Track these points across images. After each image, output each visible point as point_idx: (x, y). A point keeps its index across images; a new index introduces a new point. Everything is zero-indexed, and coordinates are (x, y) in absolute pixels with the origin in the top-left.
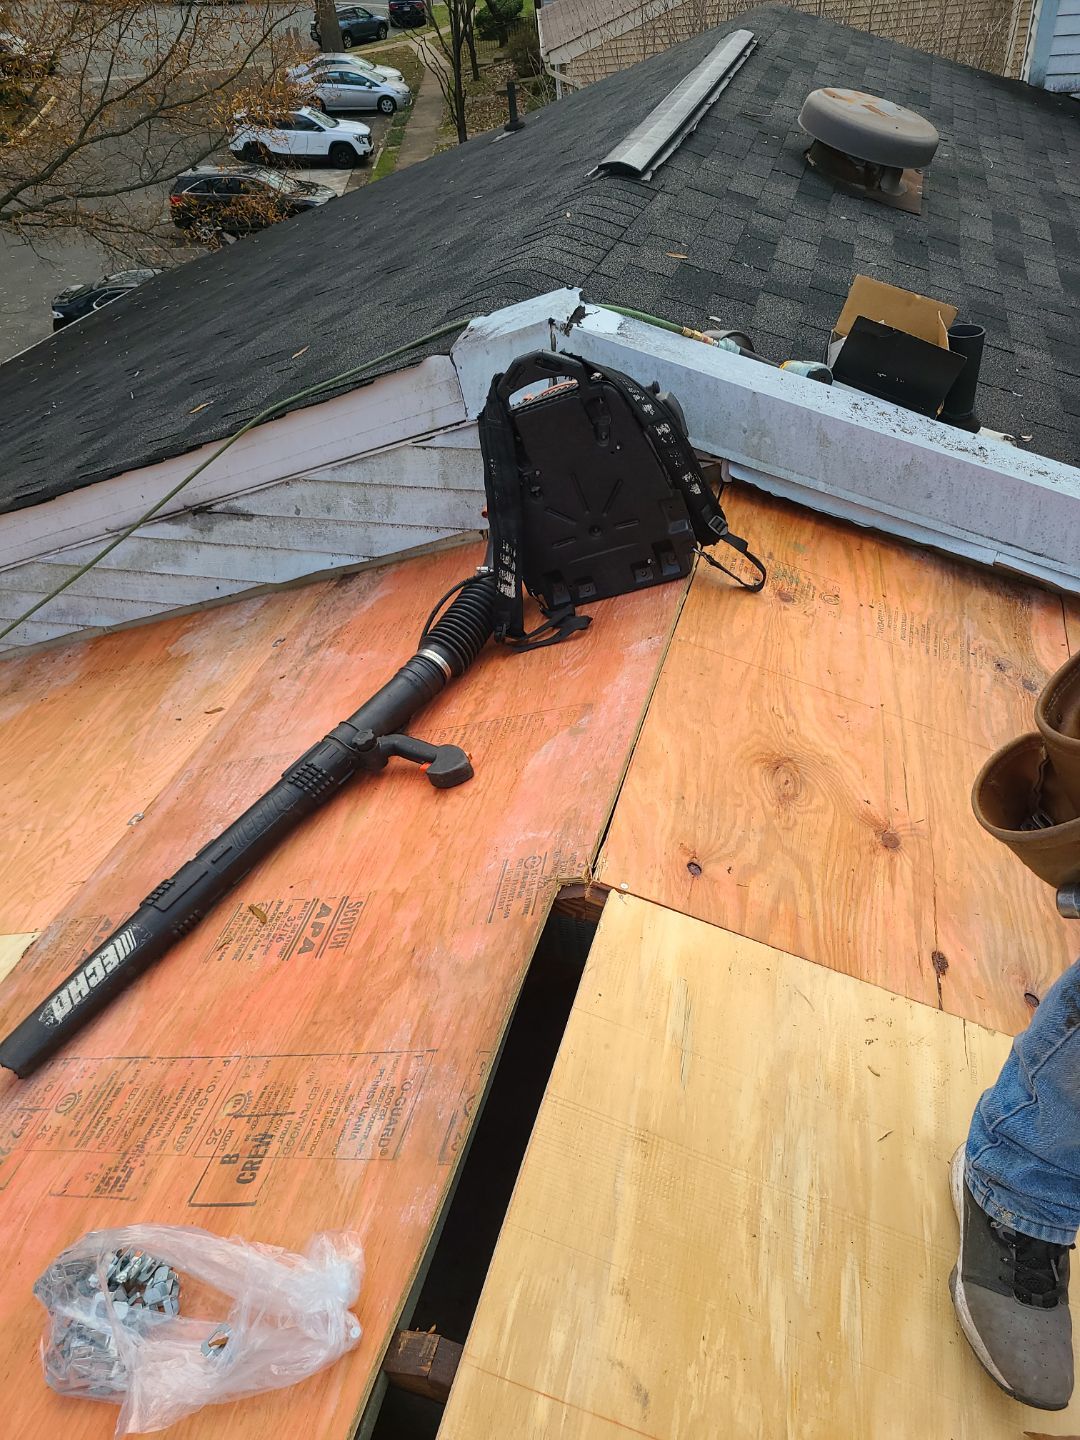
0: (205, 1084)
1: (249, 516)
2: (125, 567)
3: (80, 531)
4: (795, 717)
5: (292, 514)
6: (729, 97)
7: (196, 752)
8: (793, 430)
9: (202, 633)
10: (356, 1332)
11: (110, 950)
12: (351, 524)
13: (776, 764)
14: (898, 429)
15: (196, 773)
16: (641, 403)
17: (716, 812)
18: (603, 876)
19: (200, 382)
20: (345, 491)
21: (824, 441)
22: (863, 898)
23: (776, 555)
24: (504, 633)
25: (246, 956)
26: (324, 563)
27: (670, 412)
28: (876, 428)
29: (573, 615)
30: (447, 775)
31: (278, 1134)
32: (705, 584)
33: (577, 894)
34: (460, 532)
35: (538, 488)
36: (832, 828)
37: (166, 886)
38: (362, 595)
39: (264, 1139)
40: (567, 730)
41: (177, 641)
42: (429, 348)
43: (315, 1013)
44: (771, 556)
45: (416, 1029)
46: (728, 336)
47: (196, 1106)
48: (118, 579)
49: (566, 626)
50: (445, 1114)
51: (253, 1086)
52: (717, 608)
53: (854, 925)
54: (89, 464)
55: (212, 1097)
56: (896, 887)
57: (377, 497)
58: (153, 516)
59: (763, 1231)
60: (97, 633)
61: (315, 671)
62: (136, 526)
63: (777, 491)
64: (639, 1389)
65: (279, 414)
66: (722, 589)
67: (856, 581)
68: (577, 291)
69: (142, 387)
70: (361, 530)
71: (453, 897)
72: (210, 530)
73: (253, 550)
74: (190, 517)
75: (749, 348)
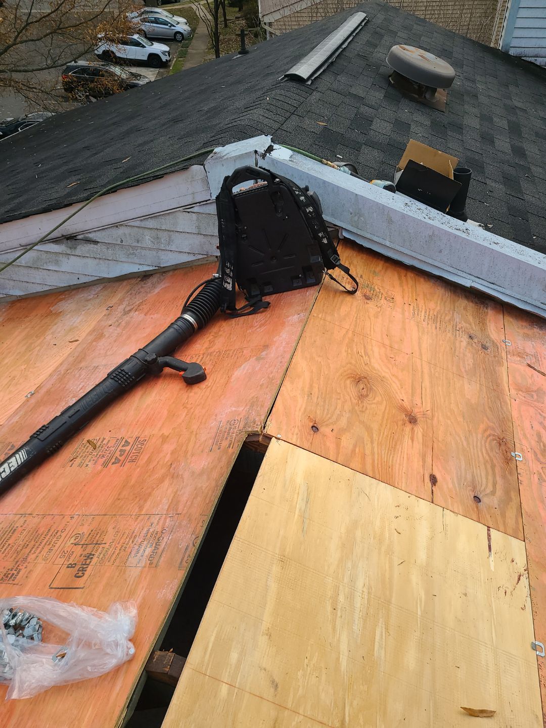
0: (60, 528)
1: (96, 242)
2: (29, 265)
3: (6, 245)
4: (369, 357)
5: (119, 242)
6: (352, 46)
7: (63, 362)
8: (375, 215)
9: (69, 302)
10: (132, 651)
11: (13, 460)
12: (150, 249)
13: (358, 380)
14: (426, 217)
15: (62, 372)
16: (299, 196)
17: (327, 401)
18: (270, 430)
19: (73, 172)
20: (147, 232)
21: (390, 221)
22: (398, 447)
23: (364, 276)
24: (225, 308)
25: (85, 465)
26: (135, 269)
27: (313, 201)
28: (416, 216)
29: (261, 300)
30: (192, 377)
31: (97, 555)
32: (328, 289)
33: (255, 439)
34: (206, 256)
35: (245, 235)
36: (384, 412)
37: (44, 428)
38: (154, 286)
39: (90, 556)
40: (255, 358)
41: (55, 305)
42: (193, 161)
43: (119, 494)
44: (361, 276)
45: (171, 503)
46: (345, 165)
47: (55, 539)
48: (25, 271)
49: (257, 306)
50: (183, 545)
51: (85, 530)
52: (333, 301)
53: (393, 460)
54: (13, 210)
55: (63, 535)
56: (414, 443)
57: (164, 236)
58: (45, 239)
59: (339, 607)
60: (14, 299)
61: (128, 323)
62: (36, 244)
63: (366, 245)
64: (273, 682)
65: (114, 190)
66: (336, 292)
67: (403, 292)
68: (269, 137)
69: (42, 173)
70: (154, 253)
71: (193, 438)
72: (75, 248)
73: (97, 260)
74: (65, 241)
75: (355, 172)
